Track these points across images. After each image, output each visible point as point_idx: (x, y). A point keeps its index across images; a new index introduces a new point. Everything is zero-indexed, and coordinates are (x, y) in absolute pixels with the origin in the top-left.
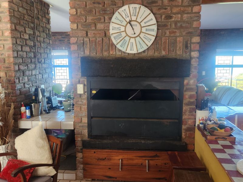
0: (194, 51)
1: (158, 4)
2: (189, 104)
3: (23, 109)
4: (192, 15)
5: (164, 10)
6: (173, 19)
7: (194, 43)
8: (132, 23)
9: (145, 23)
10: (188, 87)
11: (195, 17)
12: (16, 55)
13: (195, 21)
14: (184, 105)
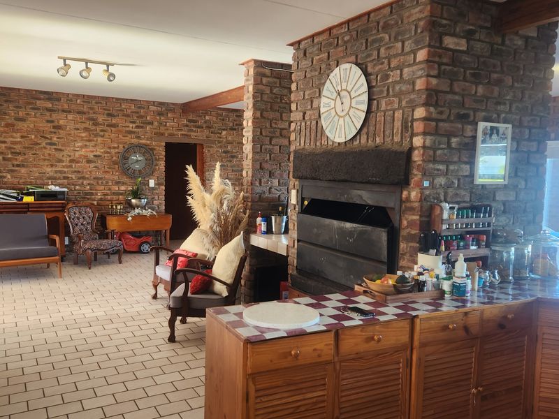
0: (417, 135)
1: (373, 58)
2: (410, 238)
3: (259, 220)
4: (415, 68)
5: (380, 66)
6: (390, 80)
7: (417, 120)
8: (342, 94)
9: (355, 92)
10: (408, 205)
11: (418, 70)
12: (258, 150)
13: (418, 78)
14: (401, 239)
